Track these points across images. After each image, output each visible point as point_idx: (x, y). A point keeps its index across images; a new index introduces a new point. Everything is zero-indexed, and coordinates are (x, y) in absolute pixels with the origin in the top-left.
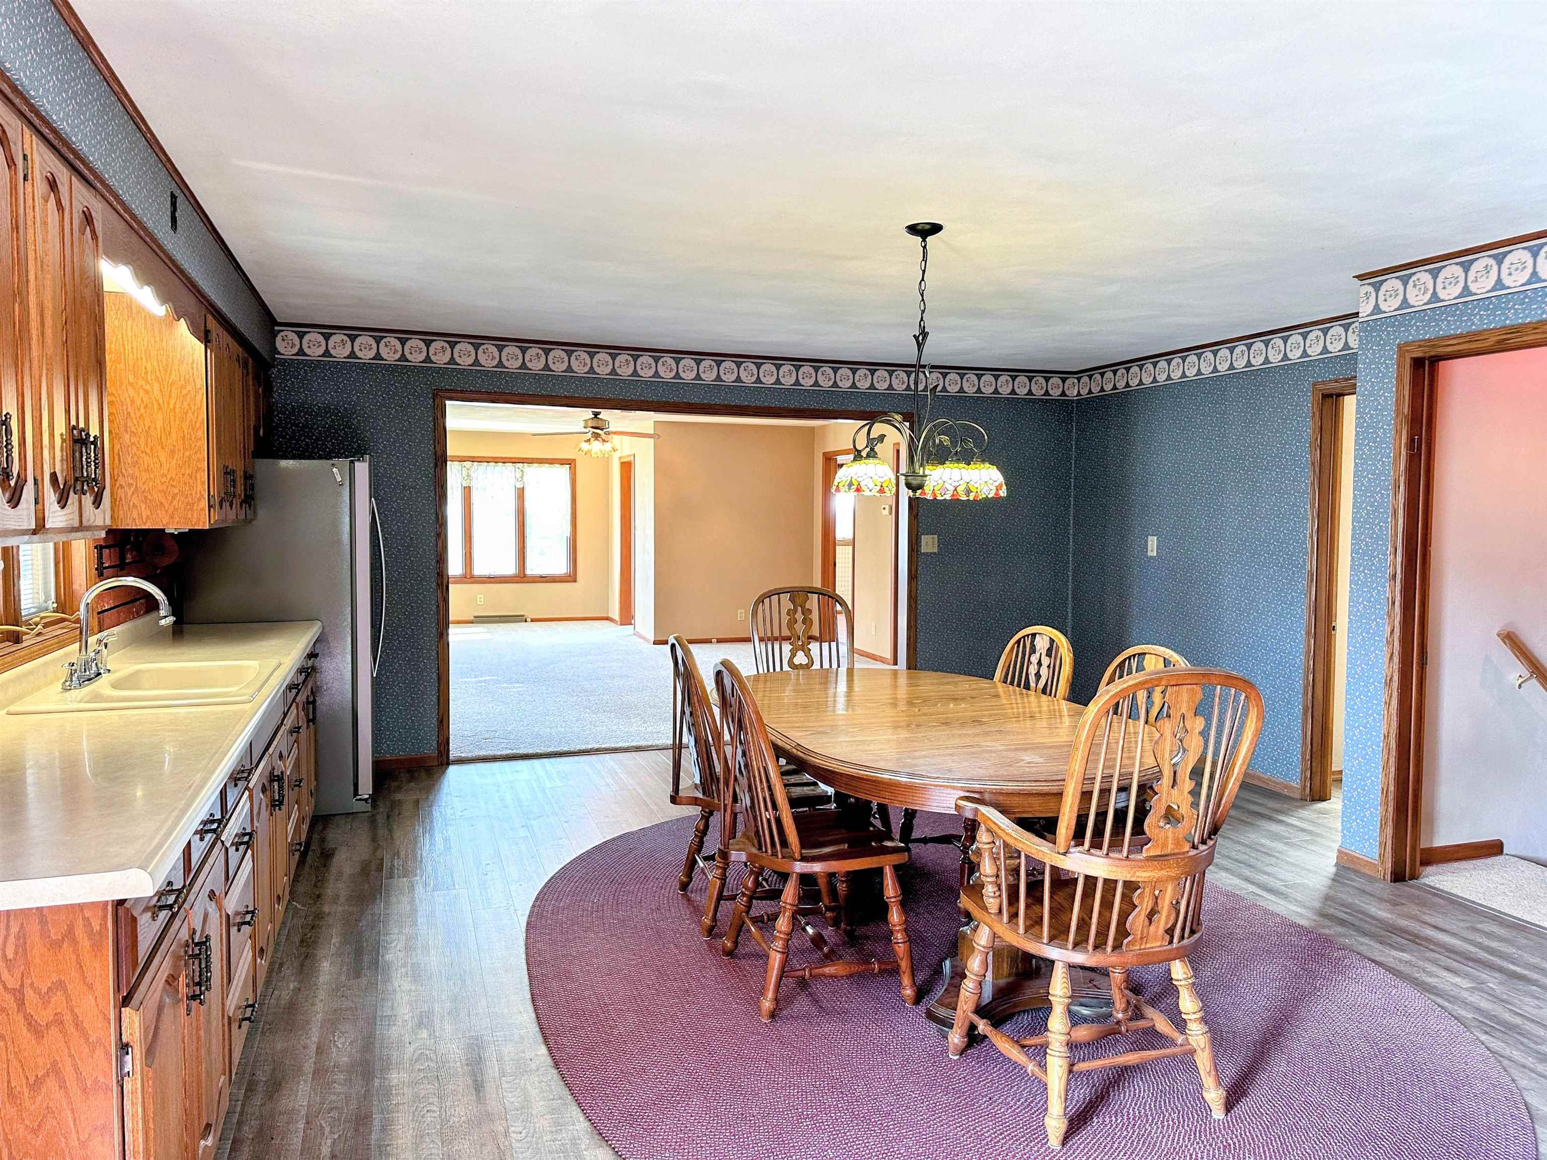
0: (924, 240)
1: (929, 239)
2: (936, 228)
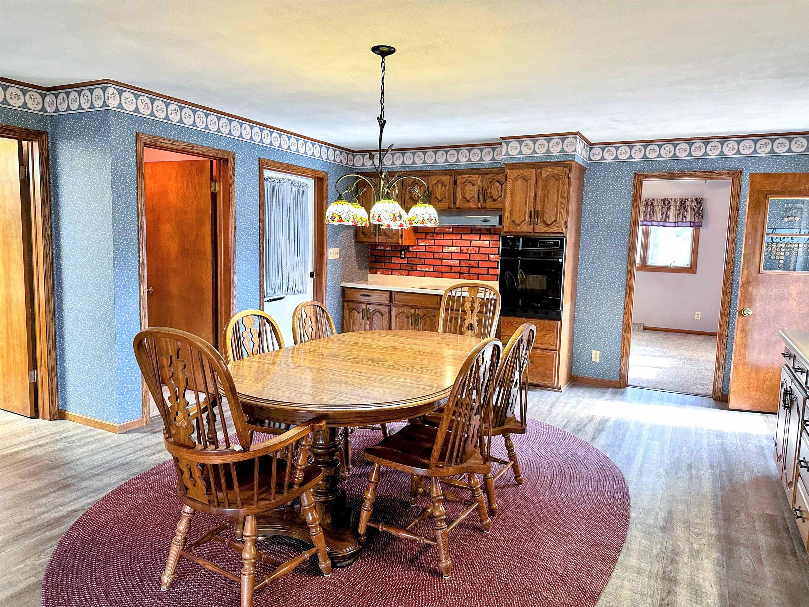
0: (383, 58)
1: (386, 57)
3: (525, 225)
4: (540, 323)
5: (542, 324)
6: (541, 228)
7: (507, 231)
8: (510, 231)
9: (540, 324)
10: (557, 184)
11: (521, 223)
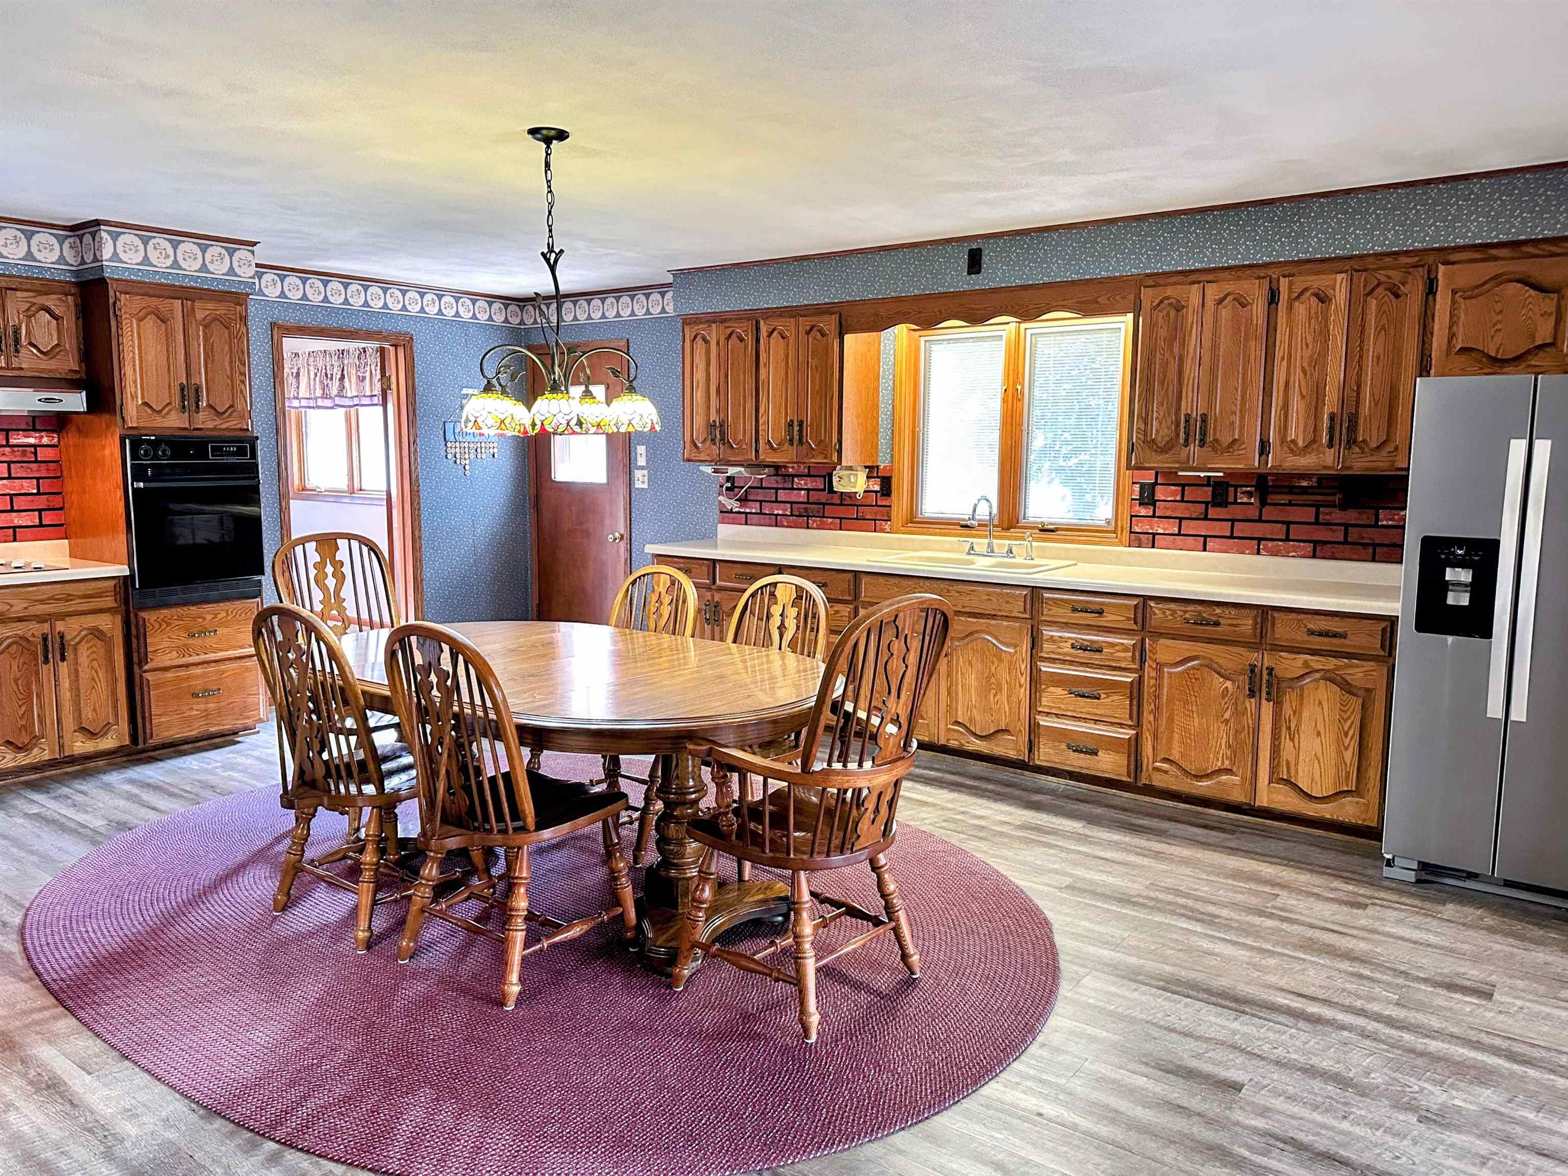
0: (548, 147)
2: (562, 135)
3: (173, 412)
4: (226, 608)
5: (229, 612)
6: (205, 422)
7: (135, 425)
8: (141, 425)
9: (227, 612)
10: (226, 335)
11: (163, 409)
